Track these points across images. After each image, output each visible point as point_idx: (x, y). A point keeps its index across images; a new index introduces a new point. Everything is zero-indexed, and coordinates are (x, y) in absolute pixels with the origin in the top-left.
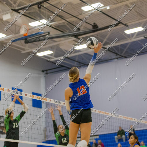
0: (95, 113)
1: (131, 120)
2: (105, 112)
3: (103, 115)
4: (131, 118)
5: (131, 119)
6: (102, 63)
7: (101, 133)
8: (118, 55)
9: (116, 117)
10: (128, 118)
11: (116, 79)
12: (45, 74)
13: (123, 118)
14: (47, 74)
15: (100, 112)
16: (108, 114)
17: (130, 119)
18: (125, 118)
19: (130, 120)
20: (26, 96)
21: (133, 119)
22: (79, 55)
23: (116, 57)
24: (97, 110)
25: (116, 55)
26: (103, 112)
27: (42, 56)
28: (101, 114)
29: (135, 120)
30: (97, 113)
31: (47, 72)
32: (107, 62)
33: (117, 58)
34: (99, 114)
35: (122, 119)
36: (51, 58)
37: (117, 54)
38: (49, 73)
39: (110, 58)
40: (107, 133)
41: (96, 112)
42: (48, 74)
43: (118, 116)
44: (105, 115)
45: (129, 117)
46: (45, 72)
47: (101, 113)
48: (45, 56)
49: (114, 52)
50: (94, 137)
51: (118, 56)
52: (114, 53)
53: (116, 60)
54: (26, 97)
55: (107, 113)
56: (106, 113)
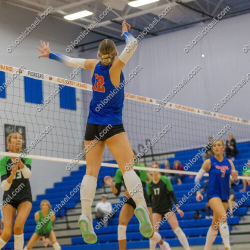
0: (171, 109)
1: (233, 121)
2: (187, 107)
3: (185, 112)
4: (232, 117)
5: (232, 119)
6: (178, 30)
7: (179, 149)
8: (205, 15)
9: (206, 115)
10: (226, 118)
11: (203, 56)
12: (80, 51)
13: (218, 117)
14: (83, 51)
15: (179, 107)
16: (192, 110)
17: (230, 118)
18: (222, 117)
19: (230, 120)
20: (50, 81)
21: (236, 118)
22: (138, 18)
23: (202, 19)
24: (174, 105)
25: (201, 14)
26: (185, 107)
27: (74, 21)
28: (182, 111)
29: (238, 120)
30: (175, 110)
31: (83, 48)
32: (186, 28)
33: (204, 21)
34: (178, 110)
35: (217, 119)
36: (90, 24)
37: (203, 13)
38: (87, 50)
39: (192, 21)
40: (189, 148)
41: (173, 107)
42: (86, 52)
43: (209, 114)
44: (188, 113)
45: (229, 116)
46: (80, 48)
47: (180, 109)
48: (78, 21)
49: (198, 9)
50: (166, 157)
51: (206, 18)
52: (199, 12)
53: (202, 24)
54: (51, 83)
55: (191, 108)
56: (189, 109)
